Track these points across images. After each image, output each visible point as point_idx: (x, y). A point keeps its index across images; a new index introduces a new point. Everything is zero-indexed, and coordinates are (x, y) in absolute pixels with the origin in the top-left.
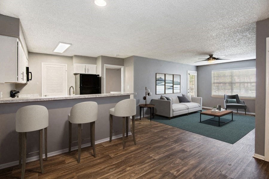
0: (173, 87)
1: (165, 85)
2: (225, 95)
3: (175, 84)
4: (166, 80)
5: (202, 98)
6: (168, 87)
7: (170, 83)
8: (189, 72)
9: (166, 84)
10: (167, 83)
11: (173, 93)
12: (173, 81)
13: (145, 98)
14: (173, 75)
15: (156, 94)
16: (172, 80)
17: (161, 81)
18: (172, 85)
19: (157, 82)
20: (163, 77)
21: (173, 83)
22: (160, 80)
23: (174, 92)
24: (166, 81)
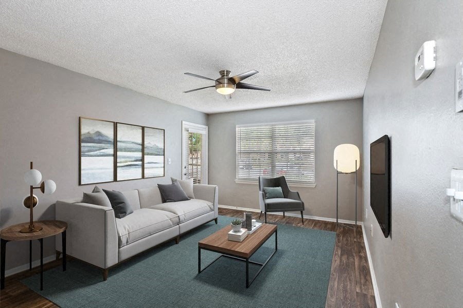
0: (142, 160)
1: (115, 156)
2: (259, 178)
3: (148, 154)
4: (118, 139)
5: (217, 188)
6: (126, 162)
7: (133, 151)
8: (186, 124)
9: (119, 153)
10: (121, 150)
11: (143, 177)
12: (143, 144)
13: (30, 203)
14: (143, 128)
15: (80, 184)
16: (140, 141)
17: (100, 142)
18: (139, 155)
19: (82, 144)
20: (108, 132)
21: (143, 151)
22: (98, 139)
23: (146, 176)
24: (119, 144)
